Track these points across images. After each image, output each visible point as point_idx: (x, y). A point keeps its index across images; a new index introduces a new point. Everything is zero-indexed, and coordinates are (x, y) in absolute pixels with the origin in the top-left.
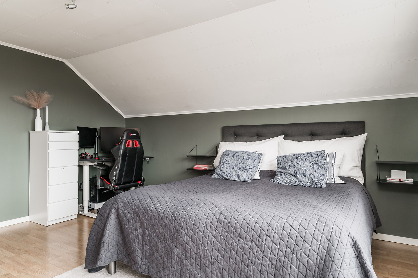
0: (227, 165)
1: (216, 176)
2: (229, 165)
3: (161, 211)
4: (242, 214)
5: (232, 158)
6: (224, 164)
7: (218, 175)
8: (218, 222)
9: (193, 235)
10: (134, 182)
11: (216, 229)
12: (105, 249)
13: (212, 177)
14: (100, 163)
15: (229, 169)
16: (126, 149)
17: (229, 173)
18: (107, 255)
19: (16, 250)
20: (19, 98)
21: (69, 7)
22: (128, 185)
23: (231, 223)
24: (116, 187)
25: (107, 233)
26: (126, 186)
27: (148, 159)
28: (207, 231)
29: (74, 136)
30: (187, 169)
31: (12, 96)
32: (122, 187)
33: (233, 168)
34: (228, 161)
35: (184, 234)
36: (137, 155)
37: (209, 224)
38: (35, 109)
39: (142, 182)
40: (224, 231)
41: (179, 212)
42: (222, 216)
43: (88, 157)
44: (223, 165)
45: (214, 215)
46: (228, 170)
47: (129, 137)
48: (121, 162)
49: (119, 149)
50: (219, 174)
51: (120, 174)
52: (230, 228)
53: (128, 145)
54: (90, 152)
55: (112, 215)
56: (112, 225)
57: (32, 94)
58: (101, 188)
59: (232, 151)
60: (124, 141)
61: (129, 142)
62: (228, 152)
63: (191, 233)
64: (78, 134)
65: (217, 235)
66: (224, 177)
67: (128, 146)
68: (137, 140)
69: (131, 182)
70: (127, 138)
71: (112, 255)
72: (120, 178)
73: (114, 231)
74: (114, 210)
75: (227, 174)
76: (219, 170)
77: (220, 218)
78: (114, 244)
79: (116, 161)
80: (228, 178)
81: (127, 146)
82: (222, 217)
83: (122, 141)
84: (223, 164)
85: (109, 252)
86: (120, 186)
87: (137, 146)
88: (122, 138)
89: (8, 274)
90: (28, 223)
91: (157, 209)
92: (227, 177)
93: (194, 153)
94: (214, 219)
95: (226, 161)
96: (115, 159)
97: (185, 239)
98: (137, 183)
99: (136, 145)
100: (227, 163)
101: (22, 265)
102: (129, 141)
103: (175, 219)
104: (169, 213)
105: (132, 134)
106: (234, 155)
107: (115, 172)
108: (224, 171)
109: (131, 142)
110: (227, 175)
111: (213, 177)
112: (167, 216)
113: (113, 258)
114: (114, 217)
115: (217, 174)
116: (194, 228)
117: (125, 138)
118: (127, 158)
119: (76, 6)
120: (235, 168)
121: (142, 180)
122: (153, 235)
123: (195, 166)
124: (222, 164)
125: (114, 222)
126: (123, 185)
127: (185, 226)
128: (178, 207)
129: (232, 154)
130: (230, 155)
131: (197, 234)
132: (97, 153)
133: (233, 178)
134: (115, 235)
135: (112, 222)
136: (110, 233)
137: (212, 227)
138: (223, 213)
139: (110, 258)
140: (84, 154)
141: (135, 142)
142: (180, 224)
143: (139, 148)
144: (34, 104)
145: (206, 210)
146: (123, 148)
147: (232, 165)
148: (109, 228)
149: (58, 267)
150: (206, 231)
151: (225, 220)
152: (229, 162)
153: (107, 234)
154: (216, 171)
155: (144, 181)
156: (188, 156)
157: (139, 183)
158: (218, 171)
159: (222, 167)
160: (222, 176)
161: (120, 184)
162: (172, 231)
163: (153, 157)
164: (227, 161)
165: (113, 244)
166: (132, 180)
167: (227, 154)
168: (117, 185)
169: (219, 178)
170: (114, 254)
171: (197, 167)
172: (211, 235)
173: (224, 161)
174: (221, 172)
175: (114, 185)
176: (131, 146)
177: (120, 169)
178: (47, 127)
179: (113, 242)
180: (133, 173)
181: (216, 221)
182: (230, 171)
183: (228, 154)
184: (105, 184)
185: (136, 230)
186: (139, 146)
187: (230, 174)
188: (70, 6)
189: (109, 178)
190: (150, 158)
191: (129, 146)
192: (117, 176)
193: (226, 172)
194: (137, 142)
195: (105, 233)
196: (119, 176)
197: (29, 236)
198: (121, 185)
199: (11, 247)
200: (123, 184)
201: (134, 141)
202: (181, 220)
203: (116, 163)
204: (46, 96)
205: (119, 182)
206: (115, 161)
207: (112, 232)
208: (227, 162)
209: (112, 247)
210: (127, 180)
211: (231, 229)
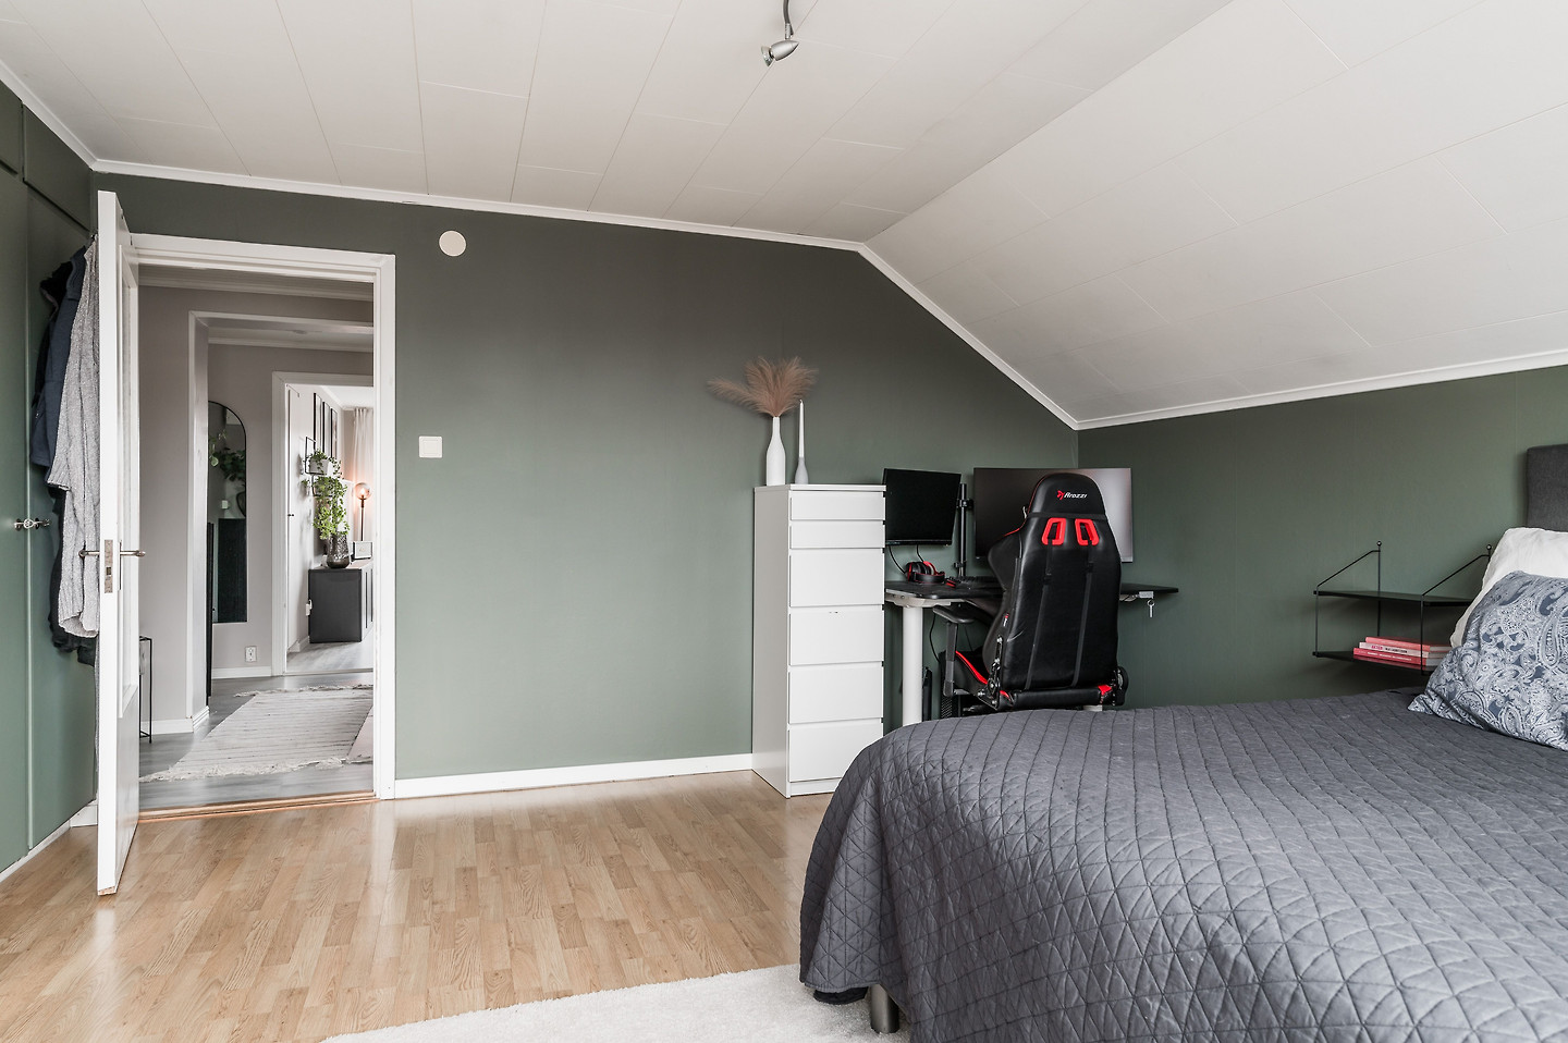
0: (1501, 654)
1: (1435, 705)
2: (1516, 654)
3: (995, 831)
4: (1343, 954)
5: (1538, 621)
6: (1485, 647)
7: (1446, 701)
8: (1210, 958)
9: (1094, 983)
10: (1081, 685)
11: (1195, 991)
12: (835, 928)
13: (1412, 708)
14: (962, 601)
15: (1508, 674)
16: (1041, 552)
17: (1507, 699)
18: (840, 954)
19: (678, 854)
20: (726, 385)
21: (772, 57)
22: (1054, 693)
23: (1269, 986)
24: (1004, 697)
25: (843, 870)
26: (1045, 697)
27: (1150, 595)
28: (1152, 988)
29: (870, 502)
30: (1318, 654)
31: (710, 382)
32: (1027, 698)
33: (1539, 673)
34: (1507, 633)
35: (1060, 966)
36: (1089, 577)
37: (1165, 953)
38: (769, 418)
39: (1115, 690)
40: (1232, 1014)
41: (1056, 851)
42: (1233, 930)
43: (928, 578)
44: (1475, 654)
45: (1198, 911)
46: (1505, 684)
47: (1055, 506)
48: (1022, 603)
49: (1015, 552)
50: (1452, 696)
51: (1021, 647)
52: (1261, 1010)
53: (1054, 535)
54: (940, 560)
55: (863, 805)
56: (861, 845)
57: (761, 369)
58: (957, 692)
59: (1541, 581)
60: (1034, 521)
61: (1055, 527)
62: (1517, 584)
63: (1084, 968)
64: (885, 494)
65: (1195, 1027)
66: (1475, 717)
67: (1050, 543)
68: (1091, 516)
69: (1066, 684)
70: (1045, 507)
71: (860, 958)
72: (1019, 663)
73: (868, 871)
74: (869, 788)
75: (1493, 703)
76: (1449, 676)
77: (1223, 938)
78: (866, 920)
79: (1004, 598)
80: (1504, 722)
81: (1045, 540)
82: (1230, 938)
83: (1028, 519)
84: (1478, 649)
85: (848, 947)
86: (1020, 695)
87: (1090, 542)
88: (1030, 507)
89: (624, 923)
90: (749, 777)
91: (984, 819)
92: (1491, 720)
93: (1362, 580)
94: (1191, 934)
95: (1495, 629)
96: (1001, 588)
97: (1062, 993)
98: (1092, 691)
99: (1086, 536)
100: (1500, 646)
101: (667, 904)
102: (1057, 520)
103: (1035, 881)
104: (1018, 849)
105: (1068, 495)
106: (1549, 601)
107: (1000, 640)
108: (1479, 685)
109: (1064, 524)
110: (1494, 708)
111: (1416, 706)
112: (1010, 861)
113: (862, 972)
114: (868, 817)
115: (1438, 695)
116: (1099, 948)
117: (1037, 509)
118: (1045, 589)
119: (794, 45)
120: (1548, 674)
121: (1117, 682)
122: (967, 927)
123: (1362, 645)
124: (1471, 644)
125: (867, 831)
126: (1035, 694)
127: (1066, 928)
128: (1059, 829)
129: (1542, 594)
130: (1529, 602)
131: (1107, 986)
132: (965, 563)
133: (1527, 731)
134: (868, 885)
135: (860, 834)
136: (853, 876)
137: (1179, 973)
138: (1243, 917)
139: (850, 967)
140: (914, 564)
141: (1081, 524)
142: (1048, 909)
143: (1100, 548)
144: (765, 400)
145: (1166, 873)
146: (1030, 548)
147: (1533, 658)
148: (851, 854)
149: (746, 944)
150: (1148, 987)
151: (1244, 960)
152: (1513, 637)
153: (841, 875)
154: (1432, 683)
155: (1125, 686)
156: (1322, 593)
157: (1104, 691)
158: (1443, 682)
159: (1469, 660)
160: (1467, 711)
161: (1021, 687)
162: (1022, 935)
163: (1176, 591)
164: (1500, 632)
165: (860, 916)
166: (1073, 676)
167: (1506, 597)
168: (1010, 688)
169: (1451, 716)
170: (866, 959)
171: (1372, 647)
172: (1167, 1015)
173: (1482, 632)
174: (1461, 687)
175: (997, 690)
176: (1063, 538)
177: (1017, 627)
178: (802, 473)
179: (860, 910)
180: (1076, 649)
181: (1199, 949)
182: (1517, 689)
183: (1517, 595)
184: (972, 679)
185: (922, 885)
186: (1098, 541)
187: (1517, 702)
188: (777, 52)
189: (981, 659)
190: (1162, 593)
191: (1054, 542)
192: (1008, 654)
193: (1488, 688)
194: (1091, 524)
195: (836, 868)
196: (1014, 654)
197: (729, 816)
198: (1024, 691)
199: (672, 840)
200: (1031, 690)
201: (1077, 522)
202: (1055, 894)
203: (1003, 603)
204: (794, 371)
205: (1014, 681)
206: (1001, 596)
207: (862, 869)
208: (1500, 638)
209: (857, 928)
210: (1049, 674)
211: (1269, 1021)
